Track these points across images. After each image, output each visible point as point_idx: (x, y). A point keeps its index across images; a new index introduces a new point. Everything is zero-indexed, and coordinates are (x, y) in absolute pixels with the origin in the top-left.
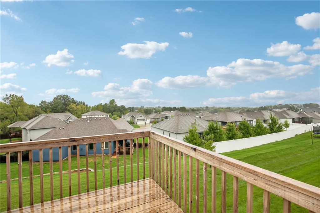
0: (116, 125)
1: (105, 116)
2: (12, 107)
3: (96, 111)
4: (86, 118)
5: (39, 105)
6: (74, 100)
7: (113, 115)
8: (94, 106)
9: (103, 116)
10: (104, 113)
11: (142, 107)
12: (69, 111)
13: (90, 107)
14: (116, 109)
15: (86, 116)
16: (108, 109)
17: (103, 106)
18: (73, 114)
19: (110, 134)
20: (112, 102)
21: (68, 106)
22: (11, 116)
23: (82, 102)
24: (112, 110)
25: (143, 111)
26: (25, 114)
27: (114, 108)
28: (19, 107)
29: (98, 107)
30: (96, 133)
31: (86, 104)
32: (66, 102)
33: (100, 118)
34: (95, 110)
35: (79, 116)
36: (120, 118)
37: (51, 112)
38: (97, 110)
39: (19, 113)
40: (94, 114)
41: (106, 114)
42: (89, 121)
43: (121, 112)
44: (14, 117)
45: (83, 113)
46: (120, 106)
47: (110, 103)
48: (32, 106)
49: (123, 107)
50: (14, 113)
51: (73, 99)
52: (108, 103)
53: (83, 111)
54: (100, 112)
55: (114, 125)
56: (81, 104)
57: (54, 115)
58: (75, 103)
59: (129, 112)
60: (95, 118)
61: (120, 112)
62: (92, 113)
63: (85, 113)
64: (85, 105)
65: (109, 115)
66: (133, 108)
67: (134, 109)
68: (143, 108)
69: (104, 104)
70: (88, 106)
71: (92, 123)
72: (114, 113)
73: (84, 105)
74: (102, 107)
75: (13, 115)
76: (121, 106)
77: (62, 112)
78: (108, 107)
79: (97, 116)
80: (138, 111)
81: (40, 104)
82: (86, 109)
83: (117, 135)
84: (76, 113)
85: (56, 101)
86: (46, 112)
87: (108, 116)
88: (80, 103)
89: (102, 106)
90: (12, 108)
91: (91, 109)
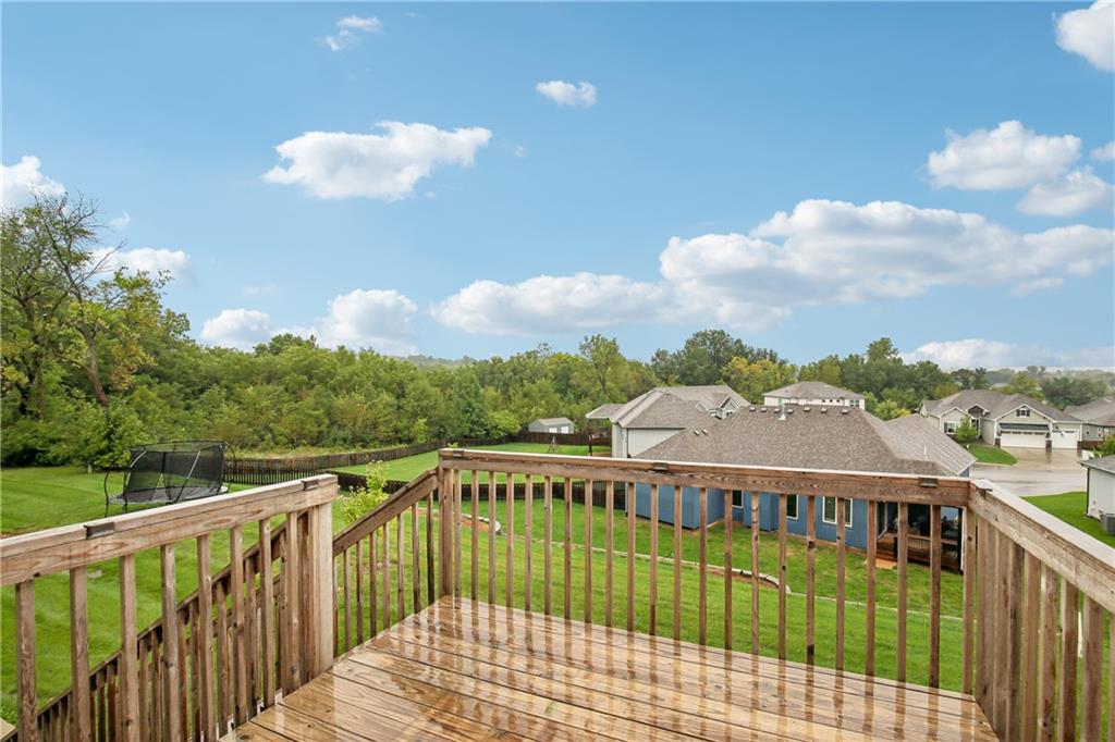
0: (885, 441)
1: (847, 403)
2: (596, 366)
3: (814, 383)
4: (776, 407)
5: (651, 364)
6: (741, 346)
7: (881, 399)
8: (807, 365)
9: (840, 404)
10: (843, 392)
11: (1032, 369)
12: (727, 380)
13: (793, 368)
14: (896, 376)
15: (780, 398)
16: (863, 375)
17: (842, 365)
18: (738, 392)
19: (862, 470)
20: (881, 348)
21: (725, 364)
22: (593, 390)
23: (768, 351)
24: (880, 378)
25: (1038, 389)
26: (622, 385)
27: (888, 374)
28: (609, 369)
29: (821, 368)
30: (808, 461)
31: (781, 357)
32: (719, 351)
33: (824, 410)
34: (809, 379)
35: (756, 399)
36: (913, 412)
37: (678, 382)
38: (819, 380)
39: (608, 383)
40: (807, 392)
41: (854, 395)
42: (783, 417)
43: (917, 389)
44: (598, 393)
45: (770, 390)
46: (914, 366)
47: (871, 354)
48: (635, 365)
49: (929, 369)
50: (599, 382)
51: (739, 341)
52: (862, 351)
53: (771, 382)
54: (827, 386)
55: (878, 440)
56: (765, 358)
57: (687, 391)
58: (746, 355)
59: (962, 389)
60: (807, 409)
61: (912, 390)
62: (798, 390)
63: (776, 388)
64: (779, 361)
65: (867, 401)
66: (981, 373)
67: (985, 377)
68: (1041, 374)
69: (847, 357)
70: (788, 365)
71: (793, 425)
72: (886, 391)
73: (774, 362)
74: (838, 368)
75: (598, 388)
76: (921, 364)
77: (709, 383)
78: (862, 371)
79: (819, 402)
80: (1012, 387)
81: (654, 360)
82: (782, 376)
83: (810, 476)
84: (749, 387)
85: (692, 350)
86: (666, 381)
87: (862, 404)
88: (762, 354)
89: (838, 363)
90: (594, 370)
91: (797, 374)
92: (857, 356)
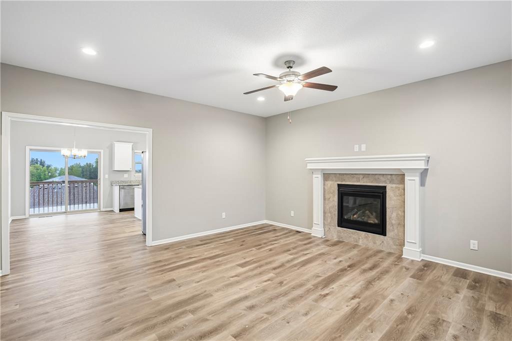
8: (63, 168)
13: (56, 169)
16: (93, 172)
17: (83, 168)
23: (39, 160)
29: (71, 169)
47: (97, 163)
53: (42, 176)
54: (75, 177)
56: (37, 163)
64: (46, 166)
69: (85, 164)
70: (52, 167)
73: (43, 166)
74: (80, 169)
78: (92, 170)
89: (81, 167)
91: (58, 172)
92: (90, 164)
